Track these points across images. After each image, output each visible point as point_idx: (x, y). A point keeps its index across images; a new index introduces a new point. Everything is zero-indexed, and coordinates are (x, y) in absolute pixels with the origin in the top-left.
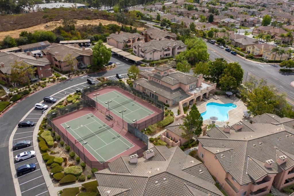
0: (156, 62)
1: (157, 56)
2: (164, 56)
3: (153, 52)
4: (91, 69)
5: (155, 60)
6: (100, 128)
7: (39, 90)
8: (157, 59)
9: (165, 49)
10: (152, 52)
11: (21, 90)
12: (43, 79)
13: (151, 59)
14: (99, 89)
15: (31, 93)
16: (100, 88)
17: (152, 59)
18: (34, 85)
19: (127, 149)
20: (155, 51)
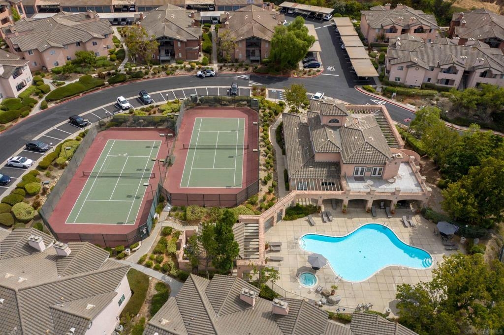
0: (401, 90)
1: (415, 78)
2: (438, 83)
3: (408, 67)
4: (266, 65)
5: (408, 83)
6: (138, 170)
7: (159, 77)
8: (413, 84)
9: (442, 67)
10: (404, 65)
11: (136, 69)
12: (178, 61)
13: (399, 79)
14: (228, 105)
15: (145, 78)
16: (230, 105)
17: (401, 81)
18: (159, 67)
19: (118, 223)
20: (413, 65)
